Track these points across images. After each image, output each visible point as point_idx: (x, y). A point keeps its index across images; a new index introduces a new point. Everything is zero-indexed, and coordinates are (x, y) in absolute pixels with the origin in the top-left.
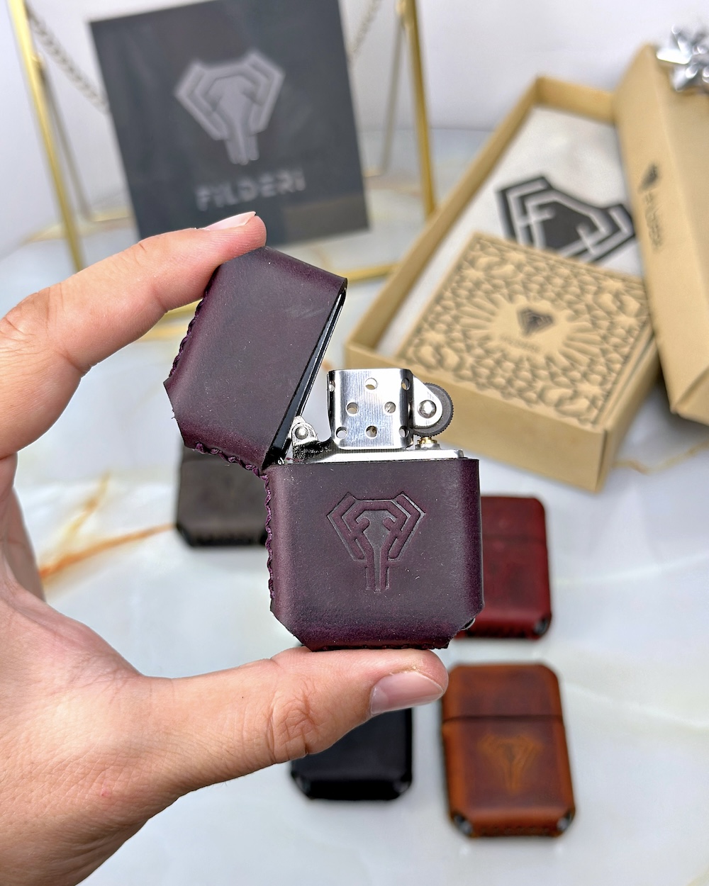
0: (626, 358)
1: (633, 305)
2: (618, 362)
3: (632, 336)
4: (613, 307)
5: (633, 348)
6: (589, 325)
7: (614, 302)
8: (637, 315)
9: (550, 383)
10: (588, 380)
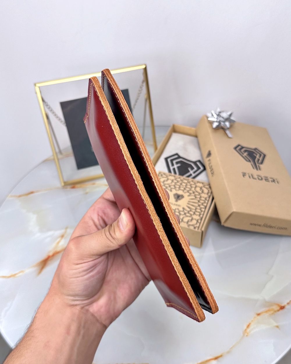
0: (206, 207)
1: (206, 191)
2: (203, 208)
3: (207, 200)
4: (201, 192)
5: (207, 204)
6: (194, 197)
7: (200, 190)
8: (208, 194)
9: (184, 216)
10: (195, 214)
